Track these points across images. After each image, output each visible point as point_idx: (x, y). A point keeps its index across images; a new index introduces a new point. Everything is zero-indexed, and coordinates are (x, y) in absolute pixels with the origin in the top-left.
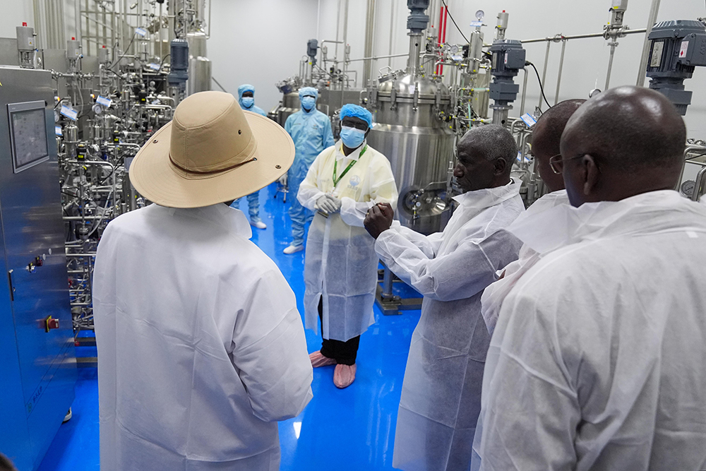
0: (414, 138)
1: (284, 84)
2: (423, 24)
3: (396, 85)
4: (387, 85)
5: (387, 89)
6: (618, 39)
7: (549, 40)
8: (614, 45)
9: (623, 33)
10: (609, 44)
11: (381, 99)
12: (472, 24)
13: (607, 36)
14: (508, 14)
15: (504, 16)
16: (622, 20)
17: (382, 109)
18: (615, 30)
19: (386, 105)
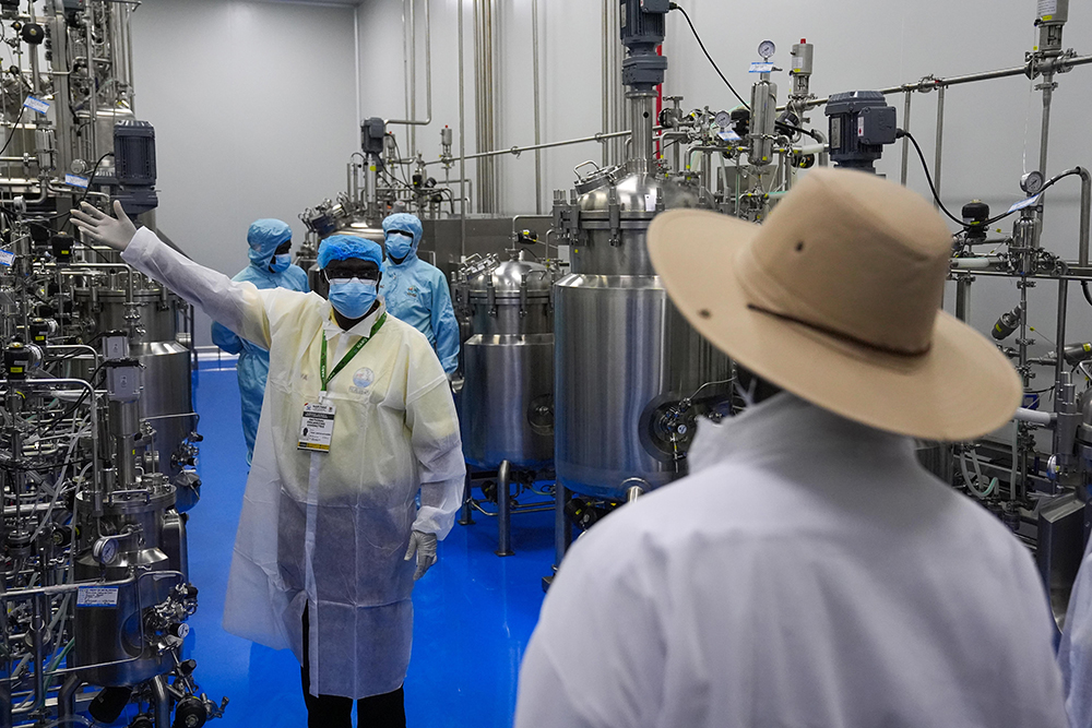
0: (656, 297)
1: (317, 215)
2: (654, 73)
3: (613, 196)
4: (592, 197)
5: (597, 204)
6: (1057, 77)
7: (909, 89)
8: (1048, 88)
9: (1067, 64)
10: (1038, 87)
11: (587, 225)
12: (752, 68)
13: (1029, 72)
14: (810, 47)
15: (804, 50)
16: (1060, 40)
17: (590, 244)
18: (1048, 61)
19: (598, 238)
